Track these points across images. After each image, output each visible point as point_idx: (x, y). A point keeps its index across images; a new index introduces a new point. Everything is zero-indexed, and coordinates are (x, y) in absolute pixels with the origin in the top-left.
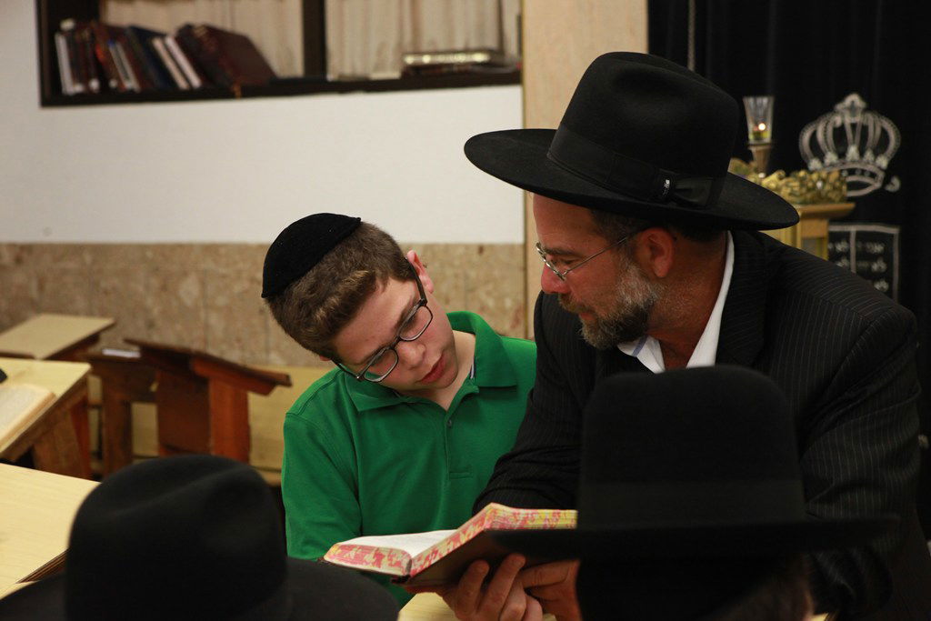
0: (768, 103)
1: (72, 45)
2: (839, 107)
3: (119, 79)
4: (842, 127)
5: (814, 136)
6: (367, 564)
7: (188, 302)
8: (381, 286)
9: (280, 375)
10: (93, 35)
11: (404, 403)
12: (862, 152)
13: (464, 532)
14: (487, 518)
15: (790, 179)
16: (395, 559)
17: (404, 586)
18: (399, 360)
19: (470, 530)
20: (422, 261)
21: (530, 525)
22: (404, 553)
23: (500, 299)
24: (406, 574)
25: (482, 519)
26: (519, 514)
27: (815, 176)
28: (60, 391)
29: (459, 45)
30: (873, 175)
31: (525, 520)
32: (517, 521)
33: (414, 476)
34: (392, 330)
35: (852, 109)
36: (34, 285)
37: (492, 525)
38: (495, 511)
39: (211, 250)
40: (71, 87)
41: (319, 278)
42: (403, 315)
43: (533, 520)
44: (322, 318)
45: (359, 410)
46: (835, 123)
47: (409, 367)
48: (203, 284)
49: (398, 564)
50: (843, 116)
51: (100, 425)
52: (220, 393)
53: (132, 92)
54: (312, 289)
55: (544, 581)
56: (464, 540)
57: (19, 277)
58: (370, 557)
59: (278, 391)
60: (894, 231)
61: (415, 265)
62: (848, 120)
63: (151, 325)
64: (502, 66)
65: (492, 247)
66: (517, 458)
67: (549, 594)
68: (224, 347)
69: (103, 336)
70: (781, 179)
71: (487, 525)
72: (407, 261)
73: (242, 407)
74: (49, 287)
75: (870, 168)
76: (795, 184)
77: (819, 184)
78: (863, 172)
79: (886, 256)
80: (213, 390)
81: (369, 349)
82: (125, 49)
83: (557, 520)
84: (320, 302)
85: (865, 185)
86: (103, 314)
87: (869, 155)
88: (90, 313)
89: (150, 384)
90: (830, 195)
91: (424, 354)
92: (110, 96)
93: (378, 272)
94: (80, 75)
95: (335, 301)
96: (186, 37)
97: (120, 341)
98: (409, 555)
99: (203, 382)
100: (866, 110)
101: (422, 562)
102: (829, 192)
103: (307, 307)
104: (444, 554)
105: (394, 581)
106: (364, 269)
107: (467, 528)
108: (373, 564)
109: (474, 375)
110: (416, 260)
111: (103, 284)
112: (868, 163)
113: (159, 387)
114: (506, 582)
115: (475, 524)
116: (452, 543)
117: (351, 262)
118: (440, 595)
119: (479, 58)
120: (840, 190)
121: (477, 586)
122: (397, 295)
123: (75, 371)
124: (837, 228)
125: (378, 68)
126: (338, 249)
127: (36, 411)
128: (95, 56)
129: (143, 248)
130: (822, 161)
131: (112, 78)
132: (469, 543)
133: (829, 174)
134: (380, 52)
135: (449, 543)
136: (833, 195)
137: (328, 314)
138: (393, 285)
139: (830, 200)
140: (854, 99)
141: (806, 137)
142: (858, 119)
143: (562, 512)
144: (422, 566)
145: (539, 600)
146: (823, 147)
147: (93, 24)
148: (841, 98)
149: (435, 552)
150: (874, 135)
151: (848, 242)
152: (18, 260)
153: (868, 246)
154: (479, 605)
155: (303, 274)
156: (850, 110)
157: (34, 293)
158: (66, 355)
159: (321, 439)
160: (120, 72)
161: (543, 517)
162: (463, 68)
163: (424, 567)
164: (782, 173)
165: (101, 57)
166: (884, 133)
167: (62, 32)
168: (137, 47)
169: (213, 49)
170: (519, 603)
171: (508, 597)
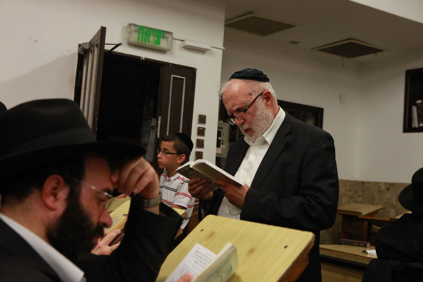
1: (419, 109)
57: (387, 195)
167: (416, 105)
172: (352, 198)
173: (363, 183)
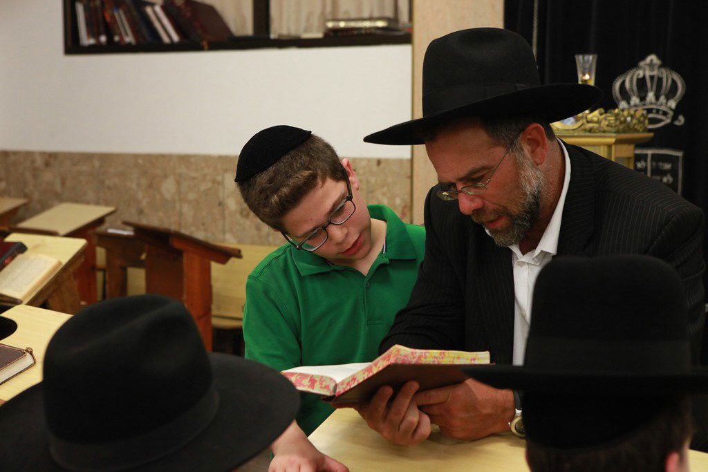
0: (593, 58)
1: (87, 10)
2: (642, 64)
3: (120, 35)
4: (644, 77)
5: (623, 84)
6: (304, 386)
7: (168, 196)
8: (320, 183)
9: (234, 250)
11: (334, 270)
12: (657, 98)
13: (376, 365)
14: (392, 355)
15: (608, 115)
16: (324, 384)
17: (331, 403)
18: (329, 237)
19: (380, 364)
20: (352, 167)
21: (424, 361)
22: (331, 379)
23: (392, 198)
24: (332, 394)
25: (389, 356)
26: (415, 353)
27: (625, 113)
28: (65, 260)
29: (366, 15)
30: (665, 113)
31: (420, 357)
32: (414, 358)
33: (341, 323)
34: (325, 215)
35: (651, 65)
36: (58, 182)
37: (396, 360)
38: (398, 351)
39: (185, 159)
40: (86, 40)
41: (276, 172)
42: (335, 205)
43: (426, 358)
44: (276, 202)
45: (302, 275)
46: (639, 75)
47: (335, 243)
48: (178, 183)
49: (327, 387)
50: (644, 70)
51: (104, 283)
52: (190, 261)
53: (129, 44)
54: (271, 180)
55: (432, 401)
56: (375, 371)
57: (47, 176)
58: (306, 382)
59: (233, 261)
60: (679, 154)
61: (348, 169)
62: (648, 73)
63: (141, 212)
64: (397, 30)
65: (387, 160)
66: (411, 312)
67: (435, 411)
68: (193, 229)
69: (108, 219)
70: (601, 114)
71: (392, 360)
72: (342, 166)
73: (207, 272)
74: (68, 183)
75: (663, 108)
76: (612, 118)
77: (629, 119)
78: (658, 111)
79: (673, 172)
80: (186, 259)
81: (307, 227)
82: (125, 13)
83: (443, 358)
84: (276, 191)
85: (660, 121)
86: (107, 204)
87: (662, 99)
88: (97, 203)
89: (141, 254)
90: (636, 127)
91: (347, 235)
93: (320, 172)
94: (93, 32)
95: (285, 190)
96: (169, 6)
97: (119, 223)
98: (335, 381)
99: (179, 253)
100: (661, 66)
101: (345, 386)
102: (635, 124)
103: (266, 193)
104: (361, 381)
105: (324, 399)
106: (309, 169)
107: (377, 363)
108: (309, 387)
109: (386, 250)
110: (348, 165)
111: (107, 182)
112: (662, 105)
113: (147, 257)
114: (404, 401)
115: (384, 359)
116: (366, 373)
117: (301, 163)
118: (356, 409)
119: (380, 24)
120: (643, 123)
121: (384, 404)
122: (332, 191)
124: (638, 152)
125: (307, 30)
126: (292, 153)
127: (48, 275)
128: (104, 18)
129: (136, 157)
130: (629, 103)
131: (116, 34)
132: (379, 373)
133: (636, 111)
134: (308, 19)
135: (364, 373)
136: (638, 127)
137: (280, 200)
138: (330, 183)
139: (636, 131)
140: (653, 58)
141: (617, 85)
142: (655, 73)
143: (446, 352)
144: (344, 389)
145: (427, 414)
146: (630, 93)
148: (643, 58)
149: (354, 379)
150: (666, 84)
151: (646, 161)
152: (47, 164)
153: (661, 164)
154: (385, 418)
155: (266, 169)
156: (650, 66)
157: (58, 188)
159: (272, 295)
160: (122, 30)
161: (433, 355)
162: (368, 31)
163: (346, 390)
164: (602, 110)
165: (108, 19)
166: (674, 82)
168: (135, 13)
169: (188, 14)
170: (414, 416)
171: (406, 413)
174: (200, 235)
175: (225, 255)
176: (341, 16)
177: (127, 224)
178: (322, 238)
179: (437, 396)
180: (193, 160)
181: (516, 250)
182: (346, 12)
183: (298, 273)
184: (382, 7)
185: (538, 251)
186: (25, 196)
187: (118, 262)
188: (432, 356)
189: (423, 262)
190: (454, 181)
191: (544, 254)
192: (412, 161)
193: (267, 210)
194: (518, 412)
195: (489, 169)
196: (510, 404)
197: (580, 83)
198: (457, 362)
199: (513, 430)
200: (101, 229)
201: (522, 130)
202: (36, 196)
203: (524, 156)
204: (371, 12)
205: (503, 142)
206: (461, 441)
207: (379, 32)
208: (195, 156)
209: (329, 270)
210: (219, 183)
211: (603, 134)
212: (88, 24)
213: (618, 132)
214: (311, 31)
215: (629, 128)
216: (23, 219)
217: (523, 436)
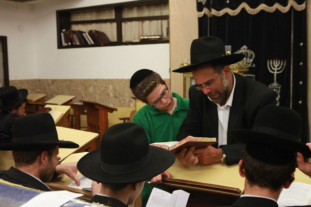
0: (230, 46)
1: (64, 35)
2: (242, 48)
3: (75, 42)
4: (242, 52)
7: (91, 92)
8: (158, 85)
9: (115, 108)
10: (69, 33)
11: (161, 113)
13: (182, 142)
16: (165, 147)
18: (161, 102)
19: (184, 142)
21: (197, 141)
22: (167, 146)
25: (187, 139)
28: (64, 113)
29: (153, 34)
30: (249, 63)
32: (195, 140)
35: (244, 49)
36: (56, 88)
38: (190, 137)
39: (96, 80)
40: (64, 44)
41: (144, 83)
42: (163, 92)
45: (152, 115)
47: (164, 104)
48: (94, 88)
50: (242, 50)
52: (101, 112)
53: (78, 45)
54: (143, 85)
55: (198, 153)
56: (182, 144)
57: (53, 87)
59: (115, 112)
60: (254, 76)
62: (244, 51)
63: (82, 97)
64: (163, 39)
69: (73, 100)
71: (188, 140)
73: (106, 115)
74: (59, 89)
75: (249, 62)
76: (237, 65)
77: (242, 65)
78: (247, 63)
80: (100, 112)
81: (154, 99)
82: (76, 35)
83: (203, 140)
84: (144, 88)
86: (72, 95)
87: (248, 59)
88: (69, 95)
89: (85, 110)
91: (167, 101)
92: (73, 46)
93: (157, 82)
94: (66, 41)
95: (148, 88)
96: (91, 33)
97: (78, 101)
98: (169, 146)
99: (98, 110)
100: (248, 49)
103: (141, 89)
104: (177, 147)
106: (154, 81)
109: (177, 107)
111: (72, 88)
113: (87, 111)
114: (190, 153)
115: (185, 140)
116: (179, 144)
117: (151, 79)
119: (158, 37)
120: (246, 66)
121: (184, 154)
122: (161, 88)
123: (68, 108)
125: (134, 39)
126: (148, 76)
127: (59, 118)
128: (70, 37)
129: (81, 80)
131: (74, 42)
133: (244, 63)
134: (134, 36)
136: (244, 67)
137: (146, 91)
138: (160, 85)
139: (244, 69)
140: (245, 47)
142: (246, 51)
147: (69, 30)
148: (242, 47)
149: (175, 146)
150: (249, 55)
152: (53, 83)
154: (184, 158)
155: (140, 82)
157: (56, 91)
158: (65, 104)
160: (75, 41)
162: (154, 39)
163: (172, 149)
165: (71, 37)
166: (252, 54)
167: (62, 32)
168: (79, 35)
169: (97, 35)
170: (193, 157)
171: (191, 156)
172: (33, 90)
173: (39, 80)
174: (102, 104)
175: (112, 110)
176: (144, 35)
177: (81, 101)
178: (159, 103)
179: (199, 151)
180: (99, 81)
181: (218, 105)
182: (146, 34)
183: (150, 114)
184: (157, 32)
185: (226, 105)
186: (46, 93)
187: (77, 113)
188: (200, 139)
189: (188, 110)
190: (202, 84)
191: (228, 106)
192: (170, 80)
193: (142, 95)
194: (224, 155)
195: (213, 80)
196: (221, 153)
197: (227, 54)
198: (207, 141)
199: (222, 161)
200: (72, 103)
201: (223, 68)
202: (49, 93)
203: (224, 76)
204: (154, 34)
205: (218, 72)
206: (205, 165)
207: (157, 40)
208: (99, 79)
209: (159, 113)
210: (107, 88)
211: (234, 70)
212: (65, 39)
213: (239, 69)
214: (135, 40)
215: (242, 68)
216: (46, 101)
217: (225, 163)
